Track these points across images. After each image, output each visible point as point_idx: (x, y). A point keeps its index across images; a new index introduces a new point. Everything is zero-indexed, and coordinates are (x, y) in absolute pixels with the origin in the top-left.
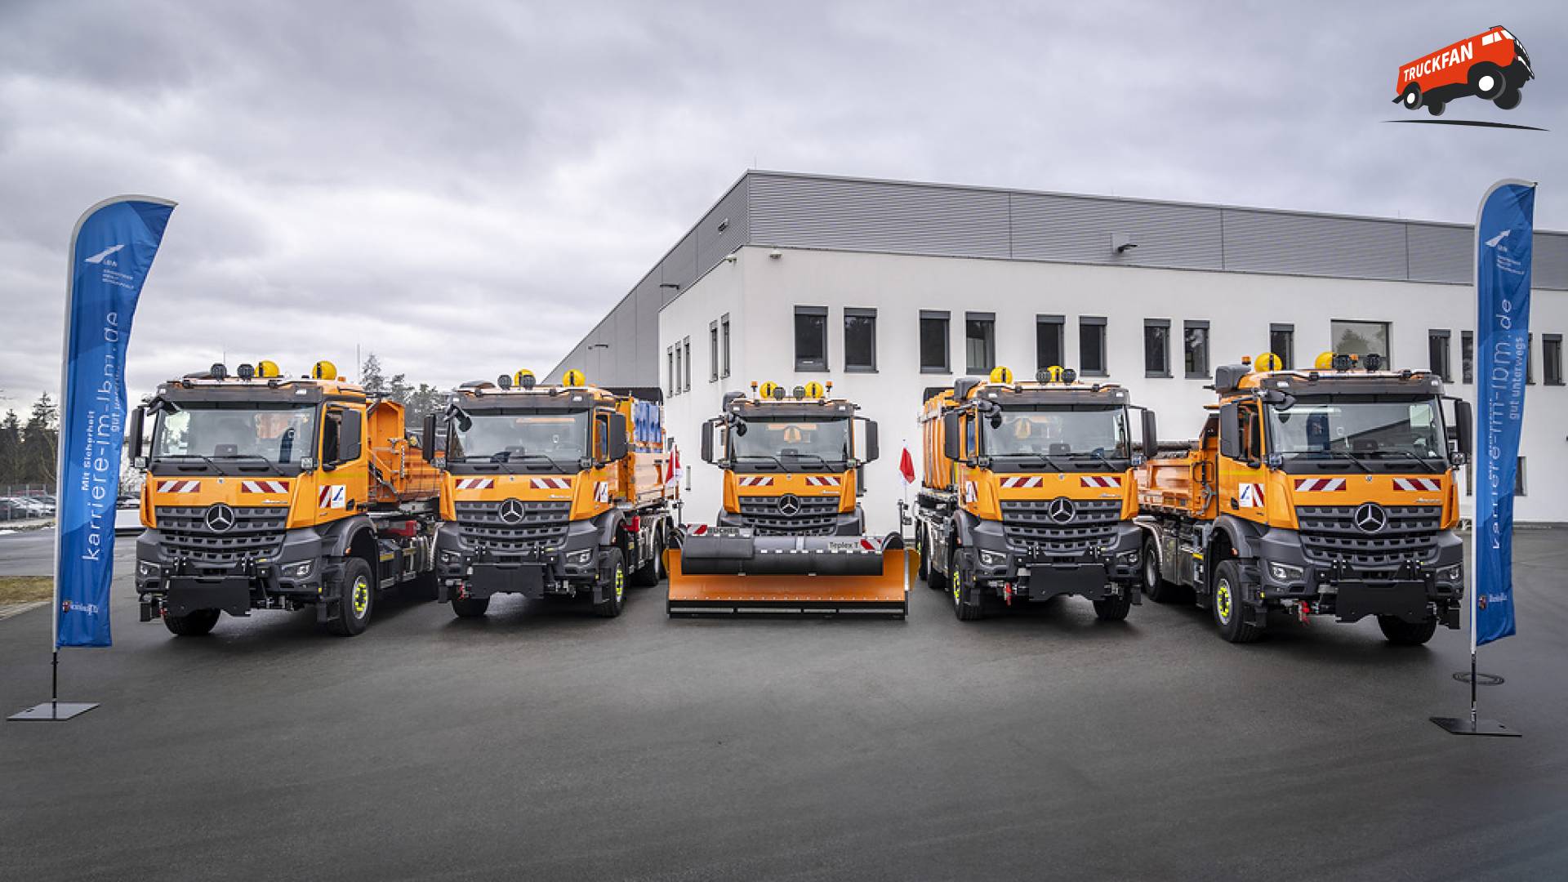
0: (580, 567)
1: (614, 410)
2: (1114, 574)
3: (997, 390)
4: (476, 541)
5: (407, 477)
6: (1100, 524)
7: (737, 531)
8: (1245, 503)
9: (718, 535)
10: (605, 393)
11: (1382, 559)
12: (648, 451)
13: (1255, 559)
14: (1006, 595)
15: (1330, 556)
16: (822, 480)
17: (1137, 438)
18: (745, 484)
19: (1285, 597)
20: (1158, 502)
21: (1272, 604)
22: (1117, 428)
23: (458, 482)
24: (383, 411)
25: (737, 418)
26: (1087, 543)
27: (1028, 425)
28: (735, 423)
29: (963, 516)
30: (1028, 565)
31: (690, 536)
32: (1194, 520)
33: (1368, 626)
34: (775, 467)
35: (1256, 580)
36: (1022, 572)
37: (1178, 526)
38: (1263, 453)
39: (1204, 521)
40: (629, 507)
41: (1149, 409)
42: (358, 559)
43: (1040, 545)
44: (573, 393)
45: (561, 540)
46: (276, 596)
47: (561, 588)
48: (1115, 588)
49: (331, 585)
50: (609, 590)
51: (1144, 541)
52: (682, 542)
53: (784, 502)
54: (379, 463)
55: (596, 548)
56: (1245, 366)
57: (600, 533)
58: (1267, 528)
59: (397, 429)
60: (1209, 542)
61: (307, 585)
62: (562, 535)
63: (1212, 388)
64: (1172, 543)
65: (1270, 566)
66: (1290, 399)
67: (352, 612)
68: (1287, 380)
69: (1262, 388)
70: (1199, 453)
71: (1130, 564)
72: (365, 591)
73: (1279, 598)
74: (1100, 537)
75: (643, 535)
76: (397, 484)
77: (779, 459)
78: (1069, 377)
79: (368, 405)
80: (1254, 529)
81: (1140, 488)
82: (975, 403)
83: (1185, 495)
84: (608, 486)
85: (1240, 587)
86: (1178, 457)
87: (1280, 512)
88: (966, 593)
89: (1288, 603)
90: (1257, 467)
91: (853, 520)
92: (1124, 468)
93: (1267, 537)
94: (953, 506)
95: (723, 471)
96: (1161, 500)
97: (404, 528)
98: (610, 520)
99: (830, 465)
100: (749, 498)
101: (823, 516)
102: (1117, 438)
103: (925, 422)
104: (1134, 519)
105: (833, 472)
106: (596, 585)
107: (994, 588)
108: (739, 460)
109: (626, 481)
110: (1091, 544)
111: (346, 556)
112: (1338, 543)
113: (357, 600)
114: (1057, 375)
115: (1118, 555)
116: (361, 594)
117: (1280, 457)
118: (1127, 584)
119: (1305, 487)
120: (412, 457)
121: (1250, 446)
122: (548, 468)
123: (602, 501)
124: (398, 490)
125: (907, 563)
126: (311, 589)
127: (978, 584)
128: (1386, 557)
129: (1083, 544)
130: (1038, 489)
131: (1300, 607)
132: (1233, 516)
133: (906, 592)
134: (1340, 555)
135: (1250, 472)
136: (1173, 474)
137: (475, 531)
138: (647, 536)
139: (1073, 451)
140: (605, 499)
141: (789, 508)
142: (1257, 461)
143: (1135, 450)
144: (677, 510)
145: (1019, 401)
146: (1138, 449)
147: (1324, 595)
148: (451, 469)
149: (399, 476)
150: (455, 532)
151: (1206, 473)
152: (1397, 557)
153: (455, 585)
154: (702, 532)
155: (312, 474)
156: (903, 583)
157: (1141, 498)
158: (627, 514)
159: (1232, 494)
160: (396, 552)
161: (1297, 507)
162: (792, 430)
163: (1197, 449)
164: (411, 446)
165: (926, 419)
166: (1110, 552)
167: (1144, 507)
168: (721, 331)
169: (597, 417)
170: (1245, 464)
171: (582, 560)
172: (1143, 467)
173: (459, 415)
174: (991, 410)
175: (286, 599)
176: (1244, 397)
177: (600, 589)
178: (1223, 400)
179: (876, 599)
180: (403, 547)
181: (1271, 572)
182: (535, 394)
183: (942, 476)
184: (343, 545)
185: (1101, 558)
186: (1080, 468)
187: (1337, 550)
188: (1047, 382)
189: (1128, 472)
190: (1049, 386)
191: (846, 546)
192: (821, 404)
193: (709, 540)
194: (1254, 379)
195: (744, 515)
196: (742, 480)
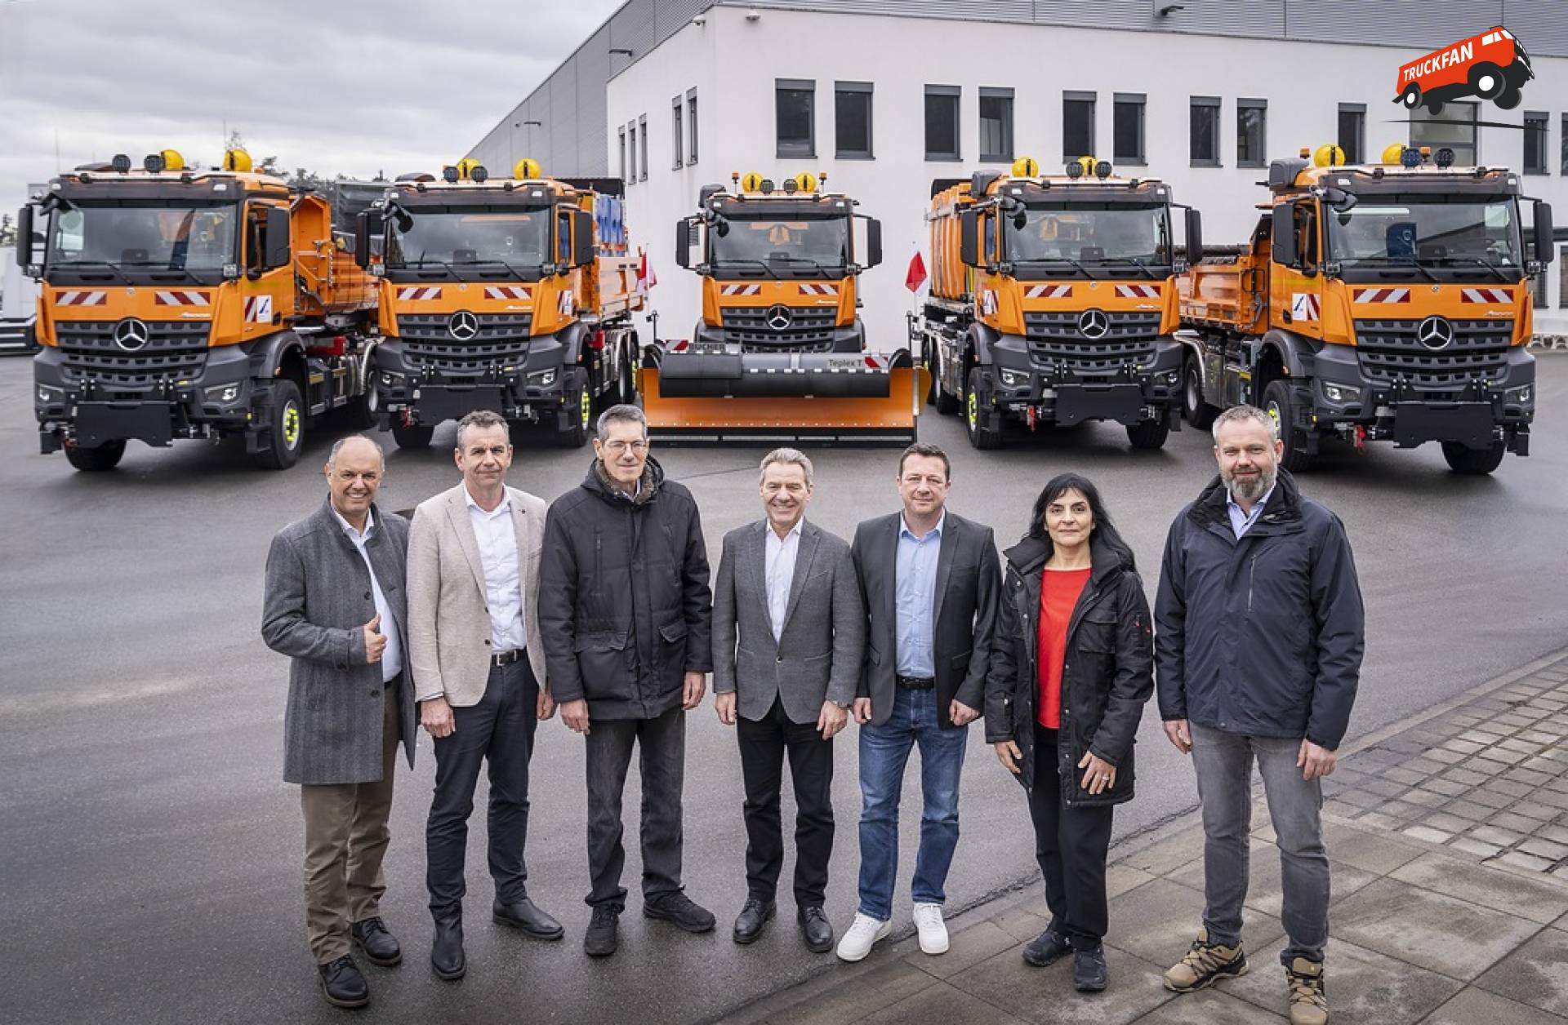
0: (543, 389)
1: (576, 206)
2: (1150, 396)
3: (1021, 185)
4: (423, 360)
5: (335, 285)
6: (1136, 339)
7: (723, 347)
8: (1299, 316)
9: (701, 352)
10: (566, 186)
11: (1446, 378)
12: (610, 254)
13: (1308, 379)
14: (1030, 420)
15: (1389, 374)
16: (816, 288)
17: (1179, 240)
18: (728, 293)
19: (1339, 421)
20: (1202, 314)
21: (1326, 429)
22: (1157, 230)
23: (400, 292)
24: (308, 209)
25: (719, 216)
26: (1122, 360)
27: (1055, 225)
28: (716, 221)
29: (981, 332)
30: (1055, 386)
31: (668, 353)
32: (1242, 335)
33: (1431, 454)
34: (763, 274)
35: (1308, 403)
36: (1048, 394)
37: (1223, 343)
38: (1320, 259)
39: (1253, 337)
40: (594, 320)
41: (1194, 208)
42: (287, 381)
43: (1069, 363)
44: (532, 187)
45: (521, 358)
46: (199, 424)
47: (522, 414)
48: (1152, 412)
49: (260, 411)
50: (575, 416)
51: (1185, 359)
52: (659, 361)
53: (773, 313)
54: (305, 271)
55: (561, 368)
56: (1303, 160)
57: (565, 349)
58: (1321, 344)
59: (322, 229)
60: (1258, 360)
61: (235, 410)
62: (522, 352)
63: (1265, 184)
64: (1217, 362)
65: (1324, 387)
66: (1352, 199)
67: (283, 442)
68: (1349, 177)
69: (1321, 186)
70: (1248, 259)
71: (1169, 384)
72: (296, 418)
73: (1332, 421)
74: (1136, 354)
75: (608, 352)
76: (325, 294)
77: (767, 263)
78: (1103, 170)
79: (291, 201)
80: (1308, 345)
81: (1181, 298)
82: (996, 200)
83: (1232, 307)
84: (573, 295)
85: (1291, 411)
86: (1225, 262)
87: (1336, 326)
88: (983, 418)
89: (1342, 427)
90: (1313, 275)
91: (852, 334)
92: (1163, 276)
93: (1324, 354)
94: (965, 320)
95: (701, 278)
96: (1205, 312)
97: (332, 345)
98: (575, 334)
99: (827, 271)
100: (731, 309)
101: (818, 330)
102: (1157, 240)
103: (934, 220)
104: (1175, 334)
105: (830, 279)
106: (562, 410)
107: (1016, 412)
108: (720, 265)
109: (590, 291)
110: (1126, 361)
111: (275, 378)
112: (1400, 360)
113: (288, 428)
114: (1090, 167)
115: (1156, 374)
116: (292, 422)
117: (1338, 265)
118: (1165, 407)
119: (1364, 298)
120: (340, 263)
121: (1306, 251)
122: (505, 275)
123: (566, 313)
124: (325, 302)
125: (916, 384)
126: (239, 415)
127: (998, 406)
128: (1451, 377)
129: (1117, 362)
130: (1068, 299)
131: (1356, 432)
132: (1285, 331)
133: (915, 417)
134: (1400, 374)
135: (1304, 281)
136: (1220, 282)
137: (421, 349)
138: (612, 353)
139: (1107, 257)
140: (568, 311)
141: (779, 320)
142: (1313, 268)
143: (1176, 254)
144: (652, 323)
145: (1045, 198)
146: (1181, 252)
147: (1383, 418)
148: (394, 279)
149: (326, 285)
150: (397, 349)
151: (1257, 282)
152: (1463, 377)
153: (399, 412)
154: (683, 349)
155: (236, 284)
156: (911, 406)
157: (1183, 310)
158: (592, 327)
159: (1285, 305)
160: (325, 373)
161: (1355, 320)
162: (780, 231)
163: (1247, 254)
164: (338, 250)
165: (935, 216)
166: (1147, 371)
167: (1186, 320)
168: (687, 109)
169: (560, 215)
170: (1299, 272)
171: (545, 381)
172: (1185, 274)
173: (399, 214)
174: (1015, 209)
175: (211, 427)
176: (1301, 195)
177: (566, 415)
178: (1277, 198)
179: (881, 425)
180: (332, 368)
181: (1325, 393)
182: (487, 189)
183: (954, 284)
184: (271, 366)
185: (1137, 378)
186: (1115, 275)
187: (1399, 368)
188: (1077, 176)
189: (1169, 280)
190: (1081, 181)
191: (848, 364)
192: (816, 199)
193: (690, 357)
194: (1313, 174)
195: (727, 329)
196: (724, 288)
